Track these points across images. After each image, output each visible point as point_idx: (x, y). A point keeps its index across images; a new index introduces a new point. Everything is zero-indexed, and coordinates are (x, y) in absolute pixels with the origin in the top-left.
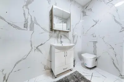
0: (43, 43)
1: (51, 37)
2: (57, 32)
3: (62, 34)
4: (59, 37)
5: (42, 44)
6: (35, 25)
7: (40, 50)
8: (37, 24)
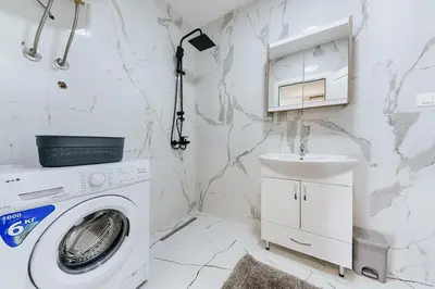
0: (249, 150)
1: (268, 132)
2: (290, 118)
3: (310, 121)
4: (299, 130)
5: (246, 153)
6: (235, 110)
7: (241, 166)
8: (239, 108)
